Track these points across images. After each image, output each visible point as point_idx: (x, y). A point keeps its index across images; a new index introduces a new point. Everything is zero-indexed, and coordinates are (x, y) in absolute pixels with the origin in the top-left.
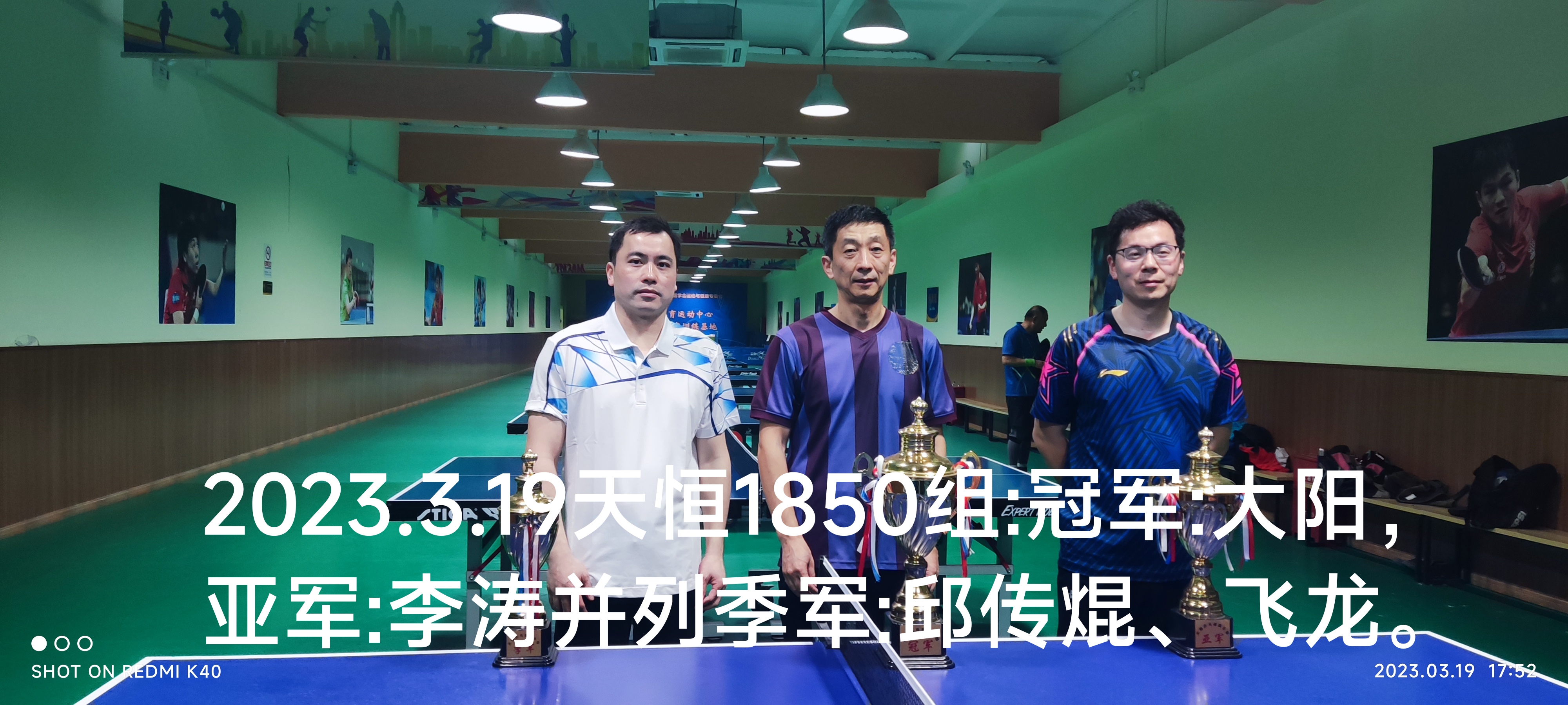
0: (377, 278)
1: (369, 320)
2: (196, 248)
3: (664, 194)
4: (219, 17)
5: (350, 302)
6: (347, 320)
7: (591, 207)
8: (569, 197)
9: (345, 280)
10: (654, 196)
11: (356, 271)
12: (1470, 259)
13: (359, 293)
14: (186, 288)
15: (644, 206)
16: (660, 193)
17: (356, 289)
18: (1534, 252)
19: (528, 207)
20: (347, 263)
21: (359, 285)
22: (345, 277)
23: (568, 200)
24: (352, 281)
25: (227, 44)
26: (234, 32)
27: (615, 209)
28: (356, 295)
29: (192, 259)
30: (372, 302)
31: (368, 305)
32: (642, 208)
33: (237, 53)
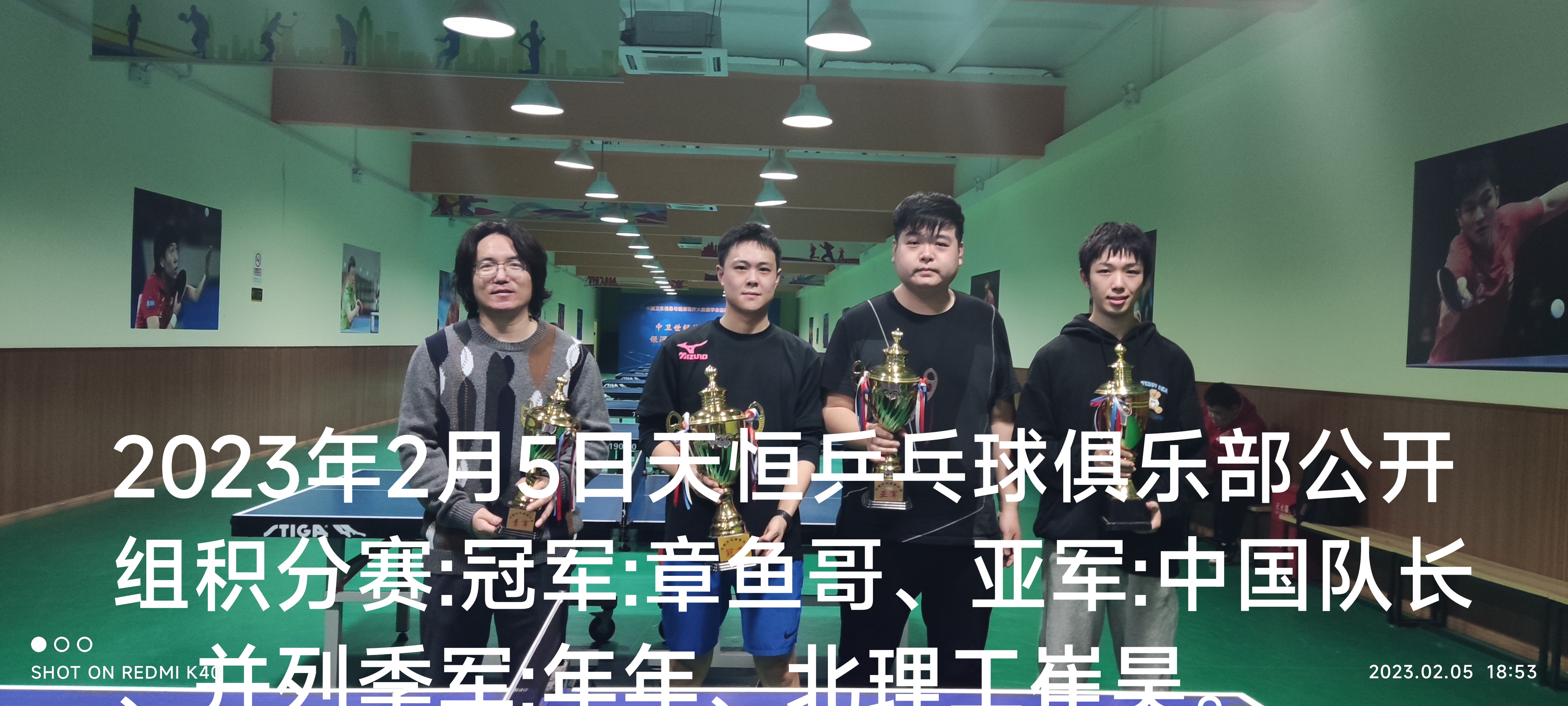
0: (383, 287)
1: (373, 329)
2: (175, 253)
3: (678, 207)
4: (187, 21)
5: (352, 310)
6: (347, 328)
7: (603, 219)
8: (582, 209)
9: (347, 288)
10: (666, 208)
11: (359, 279)
12: (1450, 280)
13: (363, 301)
14: (162, 293)
15: (656, 219)
16: (674, 206)
17: (359, 297)
18: (1513, 274)
19: (540, 218)
20: (349, 271)
21: (362, 294)
22: (347, 286)
23: (580, 212)
24: (354, 290)
25: (195, 49)
26: (201, 37)
27: (626, 221)
28: (358, 304)
29: (169, 264)
30: (377, 311)
31: (373, 314)
32: (654, 220)
33: (204, 57)
